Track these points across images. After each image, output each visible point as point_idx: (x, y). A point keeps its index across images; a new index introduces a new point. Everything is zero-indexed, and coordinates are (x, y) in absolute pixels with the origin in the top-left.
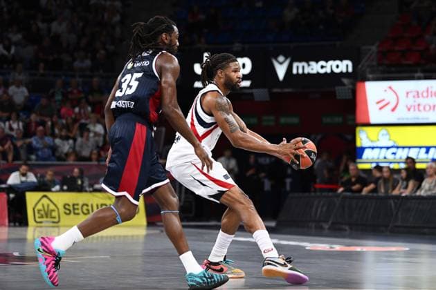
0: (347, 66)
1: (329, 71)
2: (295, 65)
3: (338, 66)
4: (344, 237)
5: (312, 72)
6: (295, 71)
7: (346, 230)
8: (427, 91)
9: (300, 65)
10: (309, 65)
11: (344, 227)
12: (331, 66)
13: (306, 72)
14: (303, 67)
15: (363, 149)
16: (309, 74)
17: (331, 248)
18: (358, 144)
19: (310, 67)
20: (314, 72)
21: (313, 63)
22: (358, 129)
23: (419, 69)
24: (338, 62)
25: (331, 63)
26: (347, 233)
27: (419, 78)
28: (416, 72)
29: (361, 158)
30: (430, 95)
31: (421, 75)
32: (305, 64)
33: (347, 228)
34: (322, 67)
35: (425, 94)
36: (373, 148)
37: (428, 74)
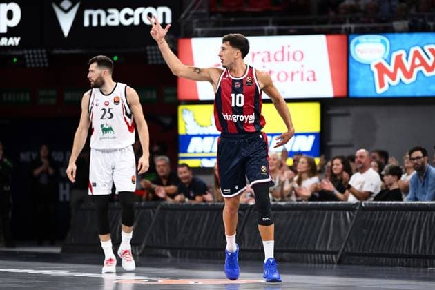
0: (164, 14)
1: (137, 22)
2: (87, 13)
3: (150, 15)
5: (111, 23)
6: (86, 23)
7: (166, 257)
8: (283, 52)
9: (95, 13)
10: (108, 14)
11: (163, 252)
12: (141, 15)
13: (103, 23)
14: (99, 17)
15: (188, 138)
16: (107, 26)
17: (150, 281)
18: (182, 131)
19: (110, 17)
20: (116, 23)
21: (113, 11)
22: (181, 108)
23: (271, 20)
24: (151, 9)
25: (139, 10)
26: (169, 260)
27: (270, 33)
28: (267, 23)
29: (185, 151)
30: (286, 57)
31: (275, 28)
32: (102, 13)
33: (169, 253)
34: (127, 17)
35: (279, 56)
36: (203, 136)
37: (283, 27)
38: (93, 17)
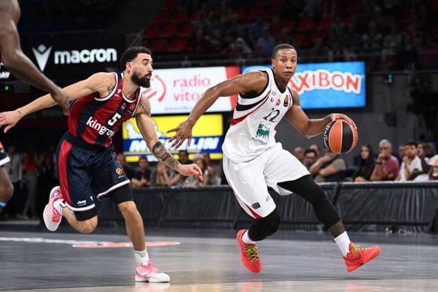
0: (112, 54)
1: (92, 60)
2: (57, 54)
3: (101, 55)
4: (113, 233)
5: (74, 61)
6: (56, 61)
7: (113, 226)
8: (195, 79)
9: (62, 54)
10: (71, 55)
11: (112, 223)
12: (95, 55)
13: (68, 61)
14: (65, 57)
15: (129, 141)
16: (71, 63)
17: (99, 245)
18: (125, 136)
19: (73, 57)
20: (77, 61)
21: (76, 53)
23: (186, 57)
24: (102, 51)
25: (94, 51)
26: (116, 229)
27: (187, 66)
28: (183, 59)
29: (128, 150)
30: (198, 83)
31: (189, 62)
32: (67, 53)
33: (115, 224)
34: (85, 56)
35: (193, 82)
36: (140, 140)
37: (196, 62)
38: (61, 57)
